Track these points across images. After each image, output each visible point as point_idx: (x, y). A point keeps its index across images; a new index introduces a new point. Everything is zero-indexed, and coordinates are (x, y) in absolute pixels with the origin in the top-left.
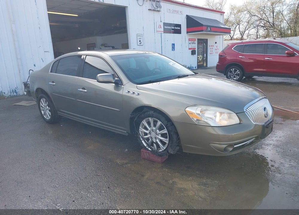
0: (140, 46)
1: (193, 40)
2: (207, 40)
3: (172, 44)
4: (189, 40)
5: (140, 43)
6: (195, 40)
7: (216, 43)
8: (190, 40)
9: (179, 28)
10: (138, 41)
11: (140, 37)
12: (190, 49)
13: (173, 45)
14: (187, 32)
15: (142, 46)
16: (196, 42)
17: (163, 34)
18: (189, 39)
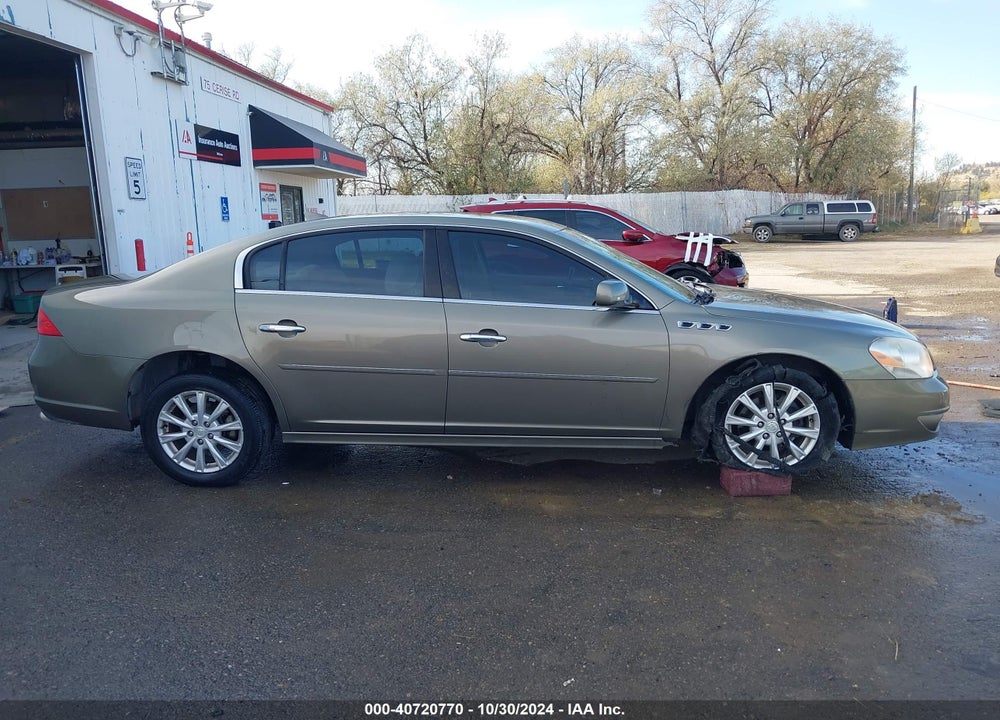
0: (137, 202)
1: (269, 188)
2: (300, 190)
3: (222, 198)
4: (261, 189)
5: (137, 190)
6: (273, 188)
7: (321, 201)
8: (265, 187)
9: (234, 147)
10: (132, 184)
11: (137, 171)
12: (265, 217)
13: (225, 201)
14: (256, 163)
15: (142, 201)
16: (277, 195)
17: (197, 164)
18: (260, 184)
